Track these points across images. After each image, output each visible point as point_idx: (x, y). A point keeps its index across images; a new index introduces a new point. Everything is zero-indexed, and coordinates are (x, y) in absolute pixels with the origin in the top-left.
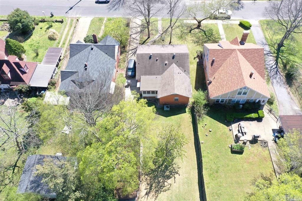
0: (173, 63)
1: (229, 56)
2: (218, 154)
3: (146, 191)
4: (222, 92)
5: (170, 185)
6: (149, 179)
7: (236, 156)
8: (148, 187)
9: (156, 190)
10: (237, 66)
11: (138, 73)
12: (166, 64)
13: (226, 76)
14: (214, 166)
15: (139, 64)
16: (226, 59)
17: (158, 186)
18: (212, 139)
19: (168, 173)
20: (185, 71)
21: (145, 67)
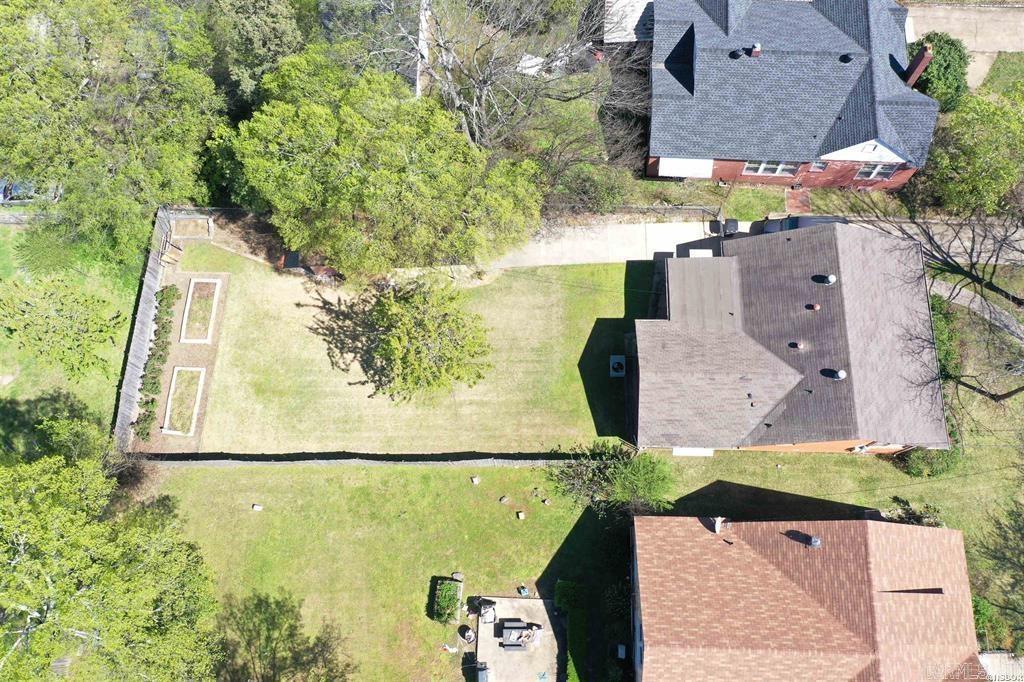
0: (802, 372)
1: (838, 618)
2: (432, 529)
3: (334, 301)
4: (649, 561)
5: (343, 367)
6: (367, 309)
7: (423, 590)
8: (343, 308)
9: (333, 329)
10: (765, 638)
11: (748, 245)
12: (794, 345)
13: (724, 588)
14: (391, 508)
15: (789, 240)
16: (822, 602)
17: (344, 334)
18: (487, 516)
19: (379, 364)
20: (768, 425)
21: (777, 266)
